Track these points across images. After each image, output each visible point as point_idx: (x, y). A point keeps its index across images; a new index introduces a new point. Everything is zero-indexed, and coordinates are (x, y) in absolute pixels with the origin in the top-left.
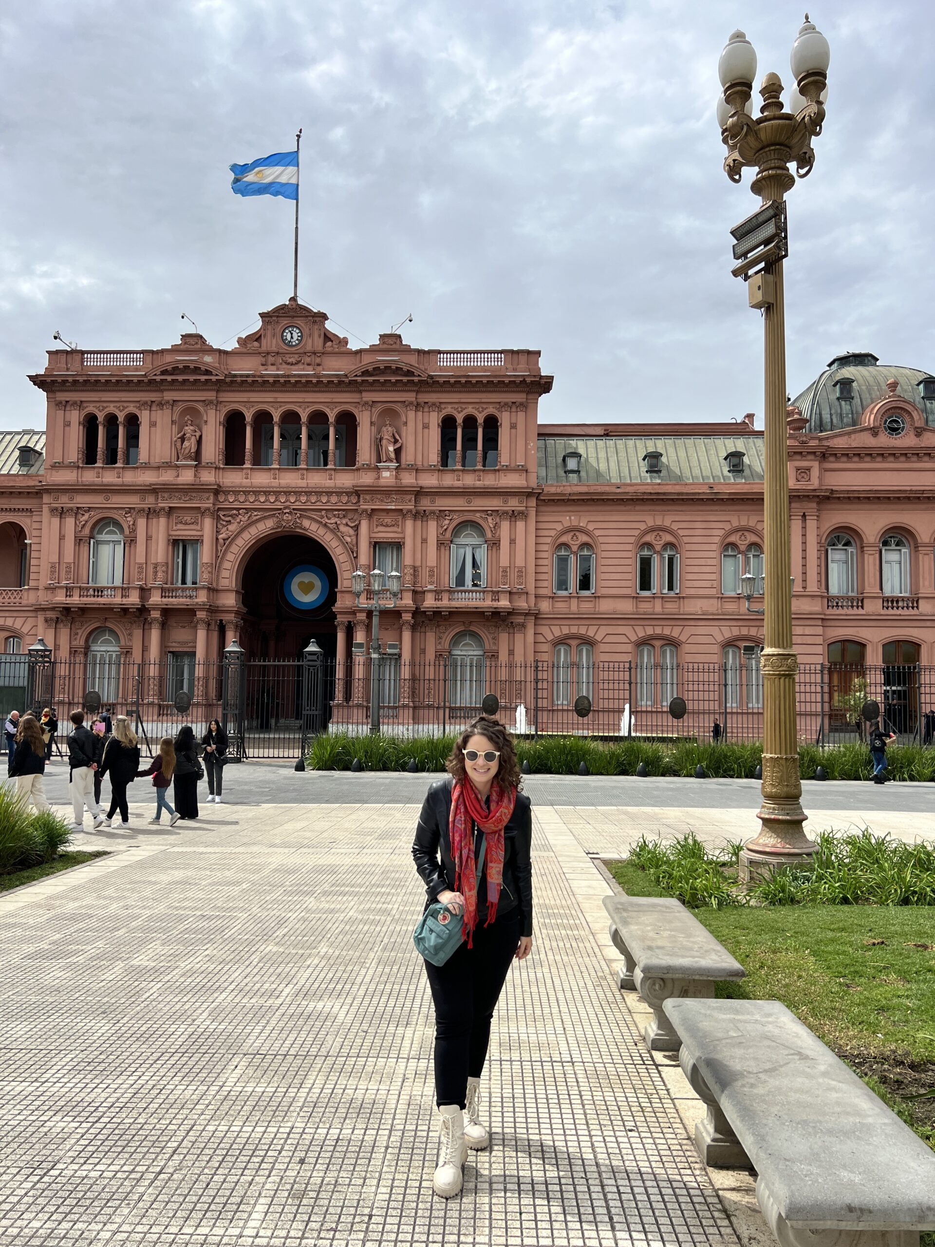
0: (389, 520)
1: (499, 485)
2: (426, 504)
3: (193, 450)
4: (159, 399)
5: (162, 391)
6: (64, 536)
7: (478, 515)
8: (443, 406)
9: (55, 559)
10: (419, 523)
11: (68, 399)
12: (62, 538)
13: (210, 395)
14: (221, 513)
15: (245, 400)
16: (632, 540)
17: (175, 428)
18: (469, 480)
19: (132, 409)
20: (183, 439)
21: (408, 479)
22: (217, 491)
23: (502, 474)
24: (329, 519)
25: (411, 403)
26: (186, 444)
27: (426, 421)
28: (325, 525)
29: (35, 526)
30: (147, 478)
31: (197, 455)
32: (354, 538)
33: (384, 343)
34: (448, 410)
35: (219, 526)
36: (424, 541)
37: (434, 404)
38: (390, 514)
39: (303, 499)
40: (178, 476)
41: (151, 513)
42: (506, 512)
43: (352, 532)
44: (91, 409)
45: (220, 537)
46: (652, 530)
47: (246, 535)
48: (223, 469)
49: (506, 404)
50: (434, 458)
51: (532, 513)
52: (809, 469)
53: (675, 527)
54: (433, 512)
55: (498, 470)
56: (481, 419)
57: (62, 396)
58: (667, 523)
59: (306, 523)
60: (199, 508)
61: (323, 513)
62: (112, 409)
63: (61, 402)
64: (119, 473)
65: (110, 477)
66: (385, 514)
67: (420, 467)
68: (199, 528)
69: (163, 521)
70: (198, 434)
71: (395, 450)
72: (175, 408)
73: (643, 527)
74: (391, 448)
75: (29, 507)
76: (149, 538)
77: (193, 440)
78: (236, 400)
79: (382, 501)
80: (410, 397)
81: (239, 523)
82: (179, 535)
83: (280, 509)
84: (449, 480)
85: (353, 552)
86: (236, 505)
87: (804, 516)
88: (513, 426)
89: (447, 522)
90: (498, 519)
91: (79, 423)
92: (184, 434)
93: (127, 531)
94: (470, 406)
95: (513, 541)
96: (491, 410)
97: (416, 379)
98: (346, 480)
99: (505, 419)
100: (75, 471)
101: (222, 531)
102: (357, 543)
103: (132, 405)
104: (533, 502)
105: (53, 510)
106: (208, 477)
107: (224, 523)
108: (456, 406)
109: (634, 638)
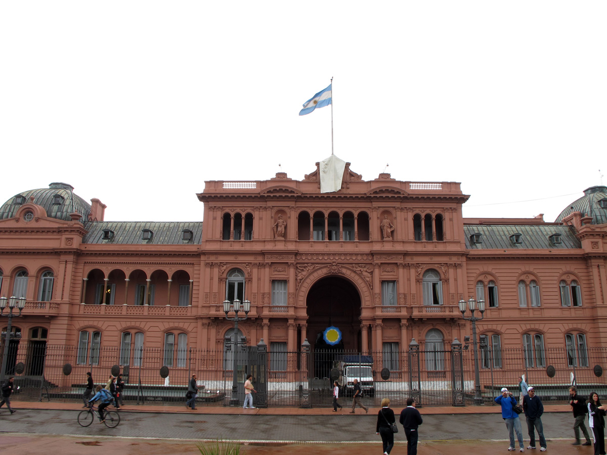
0: (389, 269)
1: (447, 250)
2: (408, 260)
3: (283, 232)
4: (265, 206)
5: (266, 201)
6: (213, 278)
7: (436, 265)
8: (414, 209)
9: (208, 290)
10: (405, 270)
11: (215, 206)
12: (211, 279)
13: (292, 204)
14: (298, 265)
15: (310, 206)
16: (515, 278)
17: (273, 220)
18: (430, 248)
19: (249, 210)
20: (277, 226)
21: (399, 248)
22: (296, 254)
23: (447, 244)
24: (356, 268)
25: (398, 208)
26: (279, 229)
27: (406, 217)
28: (355, 272)
29: (196, 272)
30: (258, 247)
31: (285, 235)
32: (371, 278)
33: (382, 178)
34: (417, 211)
35: (297, 273)
36: (409, 280)
37: (409, 208)
38: (390, 265)
39: (343, 258)
40: (275, 246)
41: (261, 266)
42: (451, 264)
43: (369, 275)
44: (227, 210)
45: (298, 278)
46: (524, 273)
47: (312, 277)
48: (299, 242)
49: (447, 209)
50: (411, 236)
51: (464, 264)
52: (596, 243)
53: (535, 271)
54: (413, 265)
55: (446, 242)
56: (434, 216)
57: (212, 204)
58: (531, 270)
59: (344, 271)
60: (287, 263)
61: (354, 265)
62: (238, 210)
63: (212, 207)
64: (242, 244)
65: (237, 247)
66: (387, 265)
67: (405, 240)
68: (286, 274)
69: (267, 270)
70: (285, 224)
71: (391, 232)
72: (273, 210)
73: (520, 271)
74: (389, 231)
75: (192, 262)
76: (259, 279)
77: (283, 226)
78: (305, 206)
79: (386, 258)
80: (397, 205)
81: (308, 271)
82: (275, 278)
83: (331, 263)
84: (419, 248)
85: (370, 286)
86: (306, 261)
87: (598, 266)
88: (451, 220)
89: (420, 269)
90: (446, 268)
91: (221, 218)
92: (278, 224)
93: (246, 275)
94: (428, 209)
95: (456, 280)
96: (439, 211)
97: (402, 196)
98: (364, 248)
99: (447, 216)
100: (219, 243)
101: (299, 275)
102: (372, 281)
103: (249, 208)
104: (464, 259)
105: (207, 264)
106: (291, 247)
107: (300, 271)
108: (421, 209)
109: (521, 331)
